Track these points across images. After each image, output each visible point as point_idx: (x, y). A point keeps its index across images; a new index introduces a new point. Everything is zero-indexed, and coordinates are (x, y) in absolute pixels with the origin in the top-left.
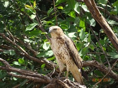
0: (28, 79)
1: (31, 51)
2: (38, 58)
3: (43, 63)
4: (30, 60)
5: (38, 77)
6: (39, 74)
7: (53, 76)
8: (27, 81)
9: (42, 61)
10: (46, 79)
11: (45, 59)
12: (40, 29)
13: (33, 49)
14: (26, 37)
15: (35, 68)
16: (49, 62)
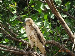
0: (11, 52)
1: (13, 34)
2: (17, 38)
3: (20, 42)
4: (12, 39)
5: (18, 50)
6: (18, 49)
7: (27, 50)
8: (10, 53)
9: (20, 40)
10: (22, 52)
11: (22, 39)
12: (19, 20)
13: (14, 33)
14: (10, 25)
15: (15, 45)
16: (24, 41)
